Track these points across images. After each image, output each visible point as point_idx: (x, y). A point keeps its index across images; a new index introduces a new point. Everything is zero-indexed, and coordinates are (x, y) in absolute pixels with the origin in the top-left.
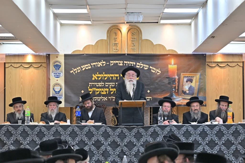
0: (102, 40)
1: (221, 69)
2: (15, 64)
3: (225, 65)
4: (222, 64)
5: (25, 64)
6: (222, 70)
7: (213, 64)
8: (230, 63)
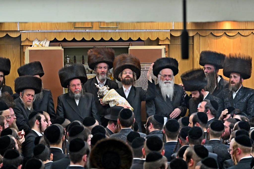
1: (230, 38)
3: (235, 34)
4: (231, 33)
6: (231, 41)
7: (218, 33)
8: (242, 31)
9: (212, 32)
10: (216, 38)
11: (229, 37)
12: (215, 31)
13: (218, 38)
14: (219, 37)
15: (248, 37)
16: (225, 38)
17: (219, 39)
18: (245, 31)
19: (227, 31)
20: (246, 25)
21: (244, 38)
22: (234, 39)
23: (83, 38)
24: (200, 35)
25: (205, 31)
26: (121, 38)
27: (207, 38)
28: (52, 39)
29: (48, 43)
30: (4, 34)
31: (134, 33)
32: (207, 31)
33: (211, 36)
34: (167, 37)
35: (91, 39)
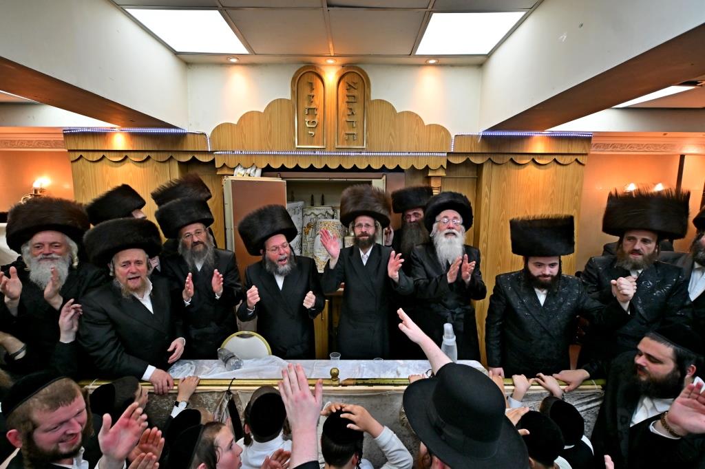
0: (281, 99)
1: (540, 169)
2: (91, 154)
3: (549, 162)
4: (543, 159)
5: (113, 154)
7: (523, 159)
8: (560, 157)
9: (514, 157)
10: (517, 167)
11: (538, 166)
12: (518, 156)
13: (520, 167)
14: (523, 166)
15: (568, 167)
16: (532, 168)
17: (522, 170)
18: (565, 157)
19: (537, 156)
20: (570, 146)
21: (562, 167)
22: (546, 169)
23: (312, 165)
24: (492, 162)
25: (501, 156)
26: (369, 166)
27: (504, 168)
28: (264, 166)
29: (259, 172)
30: (189, 158)
31: (391, 158)
32: (505, 156)
33: (510, 163)
34: (442, 166)
35: (323, 166)
